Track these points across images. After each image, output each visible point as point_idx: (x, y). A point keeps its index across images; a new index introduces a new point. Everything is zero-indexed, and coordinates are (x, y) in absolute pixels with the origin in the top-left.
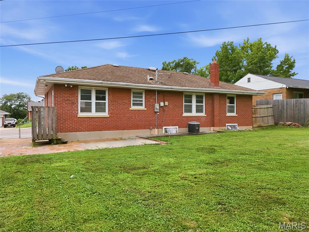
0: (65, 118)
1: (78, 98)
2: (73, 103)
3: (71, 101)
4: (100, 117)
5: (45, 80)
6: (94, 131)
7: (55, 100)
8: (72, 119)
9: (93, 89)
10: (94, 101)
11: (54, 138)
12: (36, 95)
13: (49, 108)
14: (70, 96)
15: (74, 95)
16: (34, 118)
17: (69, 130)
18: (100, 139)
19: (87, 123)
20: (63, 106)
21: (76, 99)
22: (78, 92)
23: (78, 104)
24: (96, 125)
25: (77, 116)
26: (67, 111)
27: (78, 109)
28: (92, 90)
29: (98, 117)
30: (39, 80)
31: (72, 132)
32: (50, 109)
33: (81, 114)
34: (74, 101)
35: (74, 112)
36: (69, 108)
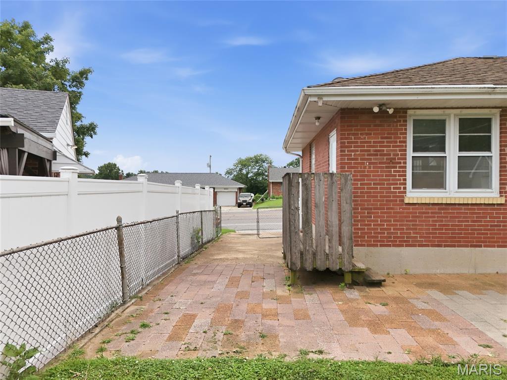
0: (368, 205)
1: (406, 146)
2: (392, 163)
3: (385, 155)
4: (474, 202)
5: (320, 96)
6: (454, 246)
7: (341, 155)
8: (387, 209)
9: (452, 116)
10: (452, 152)
11: (347, 267)
12: (286, 150)
13: (332, 179)
14: (383, 142)
15: (395, 138)
16: (292, 208)
17: (380, 241)
18: (472, 271)
19: (433, 221)
20: (364, 172)
21: (400, 151)
22: (406, 129)
23: (405, 163)
24: (459, 230)
25: (403, 201)
26: (374, 184)
27: (405, 180)
28: (450, 120)
29: (468, 204)
30: (307, 96)
31: (390, 246)
32: (334, 180)
33: (414, 195)
34: (394, 155)
35: (394, 188)
36: (379, 176)
